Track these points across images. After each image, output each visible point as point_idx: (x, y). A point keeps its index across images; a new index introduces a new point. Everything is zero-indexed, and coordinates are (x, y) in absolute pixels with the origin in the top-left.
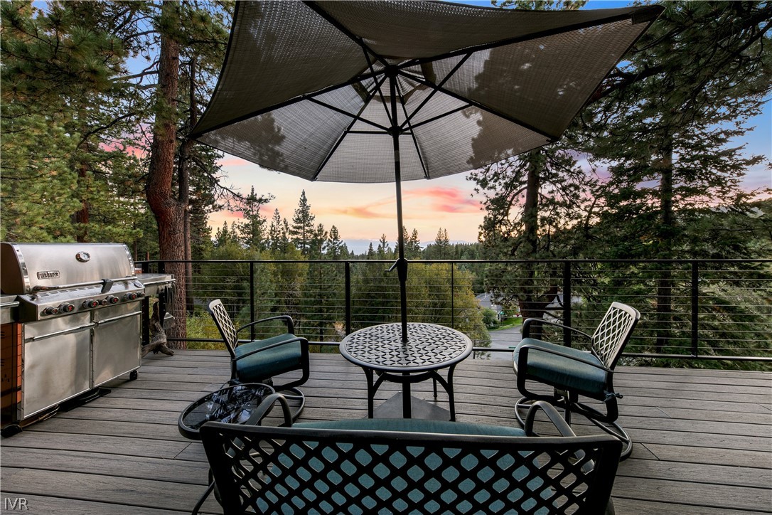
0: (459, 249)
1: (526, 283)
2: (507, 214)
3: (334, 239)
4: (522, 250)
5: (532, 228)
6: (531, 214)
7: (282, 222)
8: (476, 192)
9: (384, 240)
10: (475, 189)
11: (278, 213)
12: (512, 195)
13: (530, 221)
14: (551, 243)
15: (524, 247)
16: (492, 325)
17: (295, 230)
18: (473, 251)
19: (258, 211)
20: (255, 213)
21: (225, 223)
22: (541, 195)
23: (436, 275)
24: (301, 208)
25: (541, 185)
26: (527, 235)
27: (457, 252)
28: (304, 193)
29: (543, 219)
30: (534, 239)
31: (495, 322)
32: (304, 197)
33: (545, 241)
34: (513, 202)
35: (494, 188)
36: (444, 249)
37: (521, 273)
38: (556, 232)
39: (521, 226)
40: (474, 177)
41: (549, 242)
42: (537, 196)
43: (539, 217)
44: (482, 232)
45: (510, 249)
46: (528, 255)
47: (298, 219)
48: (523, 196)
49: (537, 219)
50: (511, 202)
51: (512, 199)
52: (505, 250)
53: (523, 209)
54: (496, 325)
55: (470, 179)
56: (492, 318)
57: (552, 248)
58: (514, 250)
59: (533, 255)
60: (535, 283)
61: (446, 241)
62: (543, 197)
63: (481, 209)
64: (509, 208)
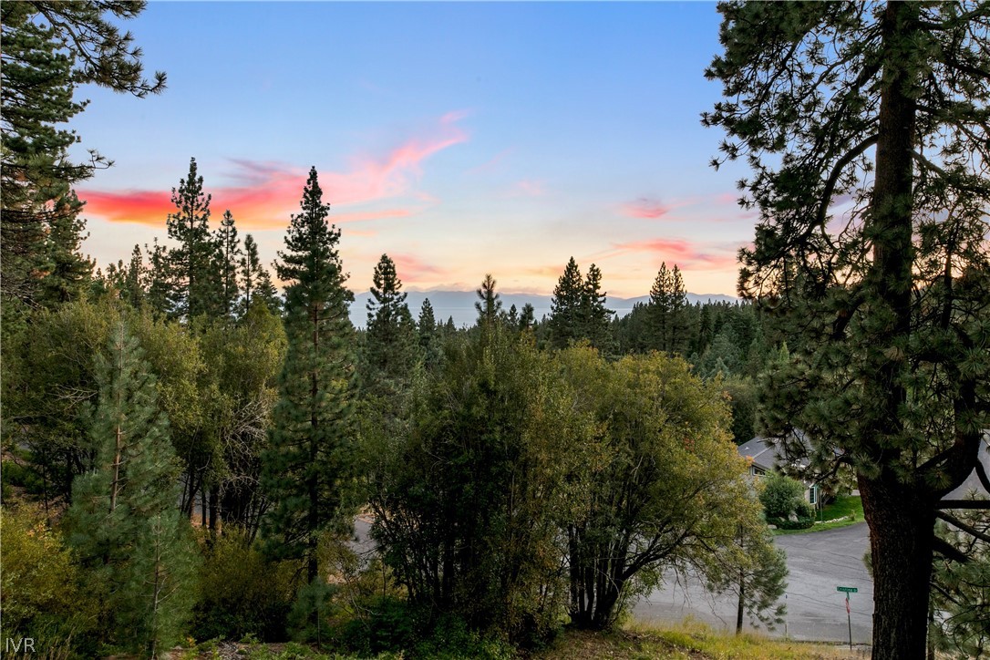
0: (713, 318)
1: (881, 425)
2: (821, 219)
3: (385, 291)
4: (866, 322)
5: (895, 259)
6: (892, 214)
7: (241, 246)
8: (725, 154)
9: (490, 292)
10: (725, 147)
11: (231, 223)
12: (834, 161)
13: (889, 234)
14: (956, 302)
15: (871, 313)
16: (794, 518)
17: (292, 266)
18: (747, 322)
19: (204, 219)
20: (197, 224)
21: (137, 250)
22: (921, 158)
23: (629, 385)
24: (305, 213)
25: (920, 136)
26: (879, 278)
27: (705, 324)
28: (314, 175)
29: (928, 230)
30: (901, 290)
31: (801, 511)
32: (315, 185)
33: (936, 295)
34: (838, 184)
35: (780, 144)
36: (673, 315)
37: (861, 394)
38: (970, 268)
39: (864, 251)
40: (725, 114)
41: (949, 297)
42: (909, 165)
43: (915, 226)
44: (751, 269)
45: (829, 319)
46: (885, 338)
47: (300, 239)
48: (869, 168)
49: (910, 232)
50: (830, 183)
51: (836, 173)
52: (816, 324)
53: (866, 202)
54: (803, 520)
55: (715, 120)
56: (793, 500)
57: (958, 318)
58: (841, 323)
59: (899, 339)
60: (907, 424)
61: (679, 295)
62: (926, 166)
63: (742, 202)
64: (826, 202)
